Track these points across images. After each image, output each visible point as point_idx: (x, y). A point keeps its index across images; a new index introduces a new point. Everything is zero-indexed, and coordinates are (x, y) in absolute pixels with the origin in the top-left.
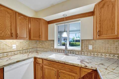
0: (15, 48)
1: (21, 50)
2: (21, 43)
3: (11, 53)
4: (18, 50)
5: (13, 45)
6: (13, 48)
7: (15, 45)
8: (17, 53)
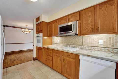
0: (102, 43)
1: (110, 48)
2: (110, 38)
3: (98, 48)
4: (106, 47)
5: (100, 41)
6: (100, 43)
7: (102, 41)
8: (104, 49)
